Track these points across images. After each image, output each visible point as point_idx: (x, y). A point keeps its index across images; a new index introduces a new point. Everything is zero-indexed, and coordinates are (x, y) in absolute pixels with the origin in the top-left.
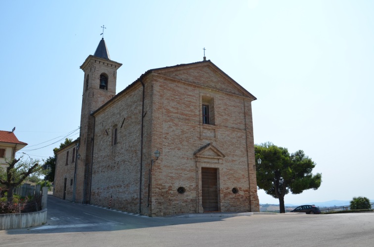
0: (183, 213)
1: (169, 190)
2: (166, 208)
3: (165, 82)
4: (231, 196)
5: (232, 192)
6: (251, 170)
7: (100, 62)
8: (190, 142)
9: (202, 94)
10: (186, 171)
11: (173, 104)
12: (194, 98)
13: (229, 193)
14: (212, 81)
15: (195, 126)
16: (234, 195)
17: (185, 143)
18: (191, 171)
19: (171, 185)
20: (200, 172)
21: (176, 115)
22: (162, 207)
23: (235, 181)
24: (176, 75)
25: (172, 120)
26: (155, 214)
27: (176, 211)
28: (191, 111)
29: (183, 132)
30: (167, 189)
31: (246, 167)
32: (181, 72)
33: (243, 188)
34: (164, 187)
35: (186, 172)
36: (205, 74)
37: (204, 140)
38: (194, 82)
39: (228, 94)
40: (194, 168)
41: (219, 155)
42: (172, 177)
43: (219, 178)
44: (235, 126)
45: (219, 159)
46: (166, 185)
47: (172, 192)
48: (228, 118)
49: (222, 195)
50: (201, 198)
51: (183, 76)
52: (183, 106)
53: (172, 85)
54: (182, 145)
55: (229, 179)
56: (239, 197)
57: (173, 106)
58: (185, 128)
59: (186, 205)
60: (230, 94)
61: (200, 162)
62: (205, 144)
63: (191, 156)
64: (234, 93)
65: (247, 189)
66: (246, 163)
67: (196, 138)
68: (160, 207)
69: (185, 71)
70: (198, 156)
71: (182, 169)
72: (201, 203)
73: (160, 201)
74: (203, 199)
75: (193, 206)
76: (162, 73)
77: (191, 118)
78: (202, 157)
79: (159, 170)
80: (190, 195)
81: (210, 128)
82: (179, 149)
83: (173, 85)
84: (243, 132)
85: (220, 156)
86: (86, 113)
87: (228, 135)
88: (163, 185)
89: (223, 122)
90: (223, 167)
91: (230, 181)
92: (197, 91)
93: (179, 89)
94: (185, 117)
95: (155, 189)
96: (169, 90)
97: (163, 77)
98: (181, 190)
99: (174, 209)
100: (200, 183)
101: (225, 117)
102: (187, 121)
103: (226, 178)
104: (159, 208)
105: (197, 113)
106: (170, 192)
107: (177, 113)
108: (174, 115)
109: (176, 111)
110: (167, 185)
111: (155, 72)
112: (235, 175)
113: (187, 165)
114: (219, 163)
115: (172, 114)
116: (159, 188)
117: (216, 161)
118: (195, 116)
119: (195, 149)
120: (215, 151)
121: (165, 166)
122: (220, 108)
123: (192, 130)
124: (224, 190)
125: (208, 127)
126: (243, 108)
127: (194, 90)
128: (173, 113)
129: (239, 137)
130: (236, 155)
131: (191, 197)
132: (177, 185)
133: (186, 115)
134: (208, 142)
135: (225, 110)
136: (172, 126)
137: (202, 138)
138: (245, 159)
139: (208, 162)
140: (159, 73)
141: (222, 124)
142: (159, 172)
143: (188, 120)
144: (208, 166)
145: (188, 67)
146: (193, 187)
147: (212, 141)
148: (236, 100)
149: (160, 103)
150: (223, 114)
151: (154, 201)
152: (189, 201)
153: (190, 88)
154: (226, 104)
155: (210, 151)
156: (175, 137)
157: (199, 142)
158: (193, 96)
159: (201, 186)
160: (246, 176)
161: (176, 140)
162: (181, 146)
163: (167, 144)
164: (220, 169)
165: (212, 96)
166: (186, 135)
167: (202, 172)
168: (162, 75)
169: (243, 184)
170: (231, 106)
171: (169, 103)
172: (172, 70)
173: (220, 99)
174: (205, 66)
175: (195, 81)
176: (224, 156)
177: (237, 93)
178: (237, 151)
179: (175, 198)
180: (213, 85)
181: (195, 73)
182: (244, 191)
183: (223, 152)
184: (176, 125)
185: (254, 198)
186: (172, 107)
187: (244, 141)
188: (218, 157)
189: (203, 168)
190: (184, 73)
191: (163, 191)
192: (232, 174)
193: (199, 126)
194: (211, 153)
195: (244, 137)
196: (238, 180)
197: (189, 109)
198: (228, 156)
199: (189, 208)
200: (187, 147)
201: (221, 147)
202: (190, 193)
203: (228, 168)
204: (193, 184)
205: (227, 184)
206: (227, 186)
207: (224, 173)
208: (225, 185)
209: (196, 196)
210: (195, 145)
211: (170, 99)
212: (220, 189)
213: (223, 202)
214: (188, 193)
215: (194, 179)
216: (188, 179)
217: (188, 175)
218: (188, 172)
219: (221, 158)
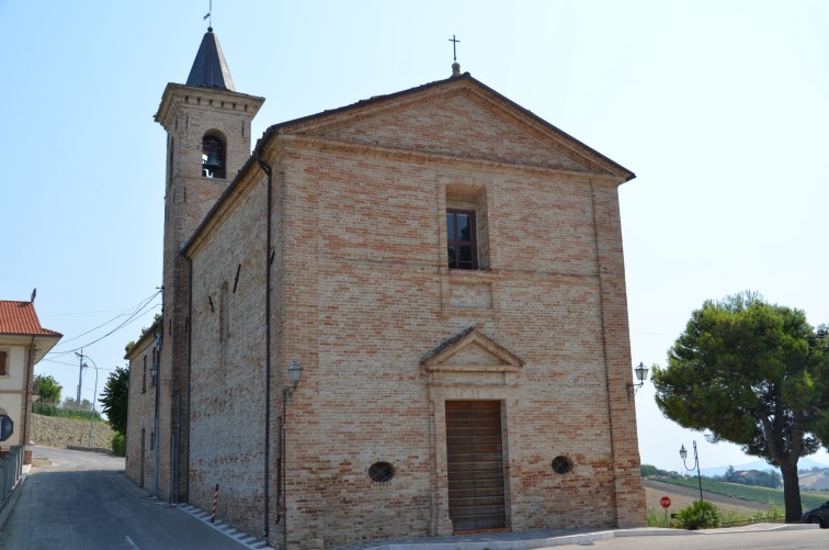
0: (387, 537)
1: (343, 472)
2: (335, 526)
3: (324, 155)
4: (547, 482)
5: (550, 470)
6: (619, 399)
7: (199, 99)
8: (407, 327)
9: (445, 181)
10: (396, 416)
11: (349, 220)
12: (421, 195)
13: (543, 474)
14: (479, 136)
15: (425, 280)
16: (558, 479)
17: (391, 332)
18: (410, 413)
19: (349, 457)
20: (441, 414)
21: (361, 251)
22: (320, 523)
23: (562, 436)
24: (358, 132)
25: (347, 268)
26: (298, 542)
27: (364, 533)
28: (411, 234)
29: (384, 299)
30: (337, 471)
31: (601, 390)
32: (377, 120)
33: (588, 458)
34: (327, 465)
35: (396, 418)
36: (456, 117)
37: (453, 319)
38: (419, 147)
39: (533, 172)
40: (423, 404)
41: (503, 362)
42: (351, 436)
43: (506, 430)
44: (561, 267)
45: (504, 372)
46: (332, 457)
47: (351, 478)
48: (538, 245)
49: (514, 482)
50: (444, 492)
51: (381, 133)
52: (384, 221)
53: (347, 162)
54: (383, 339)
55: (540, 430)
56: (574, 484)
57: (351, 226)
58: (391, 287)
59: (399, 514)
60: (546, 170)
61: (439, 385)
62: (459, 331)
63: (414, 370)
64: (556, 167)
65: (602, 457)
66: (601, 377)
67: (428, 315)
68: (313, 523)
69: (388, 117)
70: (435, 368)
71: (383, 410)
72: (446, 506)
73: (311, 505)
74: (450, 495)
75: (420, 517)
76: (312, 133)
77: (410, 255)
78: (445, 371)
79: (307, 418)
80: (411, 485)
81: (474, 280)
82: (371, 353)
83: (348, 164)
84: (588, 284)
85: (509, 364)
86: (171, 248)
87: (538, 298)
88: (322, 458)
89: (519, 258)
90: (518, 396)
91: (543, 438)
92: (429, 173)
93: (370, 174)
94: (391, 254)
95: (296, 473)
96: (338, 179)
97: (314, 144)
98: (382, 471)
99: (361, 527)
100: (442, 448)
101: (529, 242)
102: (396, 267)
103: (529, 429)
104: (311, 527)
105: (431, 238)
106: (345, 478)
107: (364, 245)
108: (353, 250)
109: (361, 241)
110: (336, 459)
111: (286, 133)
112: (561, 419)
113: (399, 398)
114: (504, 384)
115: (348, 250)
116: (310, 469)
117: (494, 379)
118: (424, 247)
119: (424, 349)
120: (491, 348)
121: (329, 404)
122: (507, 215)
123: (414, 290)
124: (525, 463)
125: (465, 279)
126: (589, 209)
127: (420, 170)
128: (351, 245)
129: (575, 301)
130: (564, 357)
131: (413, 491)
132: (367, 457)
133: (393, 248)
134: (465, 323)
135: (525, 220)
136: (348, 285)
137: (446, 313)
138: (596, 366)
139: (469, 385)
140: (303, 134)
141: (517, 265)
142: (309, 423)
143: (401, 262)
144: (468, 395)
145: (396, 104)
146: (421, 459)
147: (482, 320)
148: (563, 186)
149: (309, 222)
150: (519, 233)
151: (295, 506)
152: (407, 502)
153: (405, 166)
154: (528, 203)
155: (476, 349)
156: (359, 317)
157: (438, 327)
158: (416, 189)
159: (445, 458)
160: (601, 416)
161: (363, 326)
162: (379, 343)
163: (333, 338)
164: (509, 404)
165: (479, 184)
166: (395, 308)
167: (448, 415)
168: (309, 139)
169: (588, 444)
170: (545, 206)
171: (336, 217)
172: (344, 117)
173: (507, 190)
174: (456, 93)
175: (420, 143)
176: (521, 364)
177: (567, 163)
178: (567, 344)
179: (361, 494)
180: (483, 147)
181: (420, 117)
182: (594, 465)
183: (520, 350)
184: (362, 281)
185: (627, 483)
186: (348, 230)
187: (594, 312)
188: (502, 368)
189: (449, 404)
190: (385, 123)
191: (323, 475)
192: (550, 415)
193: (436, 278)
194: (479, 356)
195: (593, 299)
196: (572, 431)
197: (405, 231)
198: (534, 360)
199: (409, 522)
200: (399, 345)
201: (512, 334)
202: (410, 478)
203: (536, 398)
204: (419, 452)
205: (533, 445)
206: (533, 452)
207: (522, 414)
208: (528, 451)
209: (428, 488)
210: (423, 335)
211: (341, 206)
212: (510, 462)
213: (518, 500)
214: (404, 478)
215: (421, 438)
216: (402, 439)
217: (404, 427)
218: (402, 418)
219: (511, 368)
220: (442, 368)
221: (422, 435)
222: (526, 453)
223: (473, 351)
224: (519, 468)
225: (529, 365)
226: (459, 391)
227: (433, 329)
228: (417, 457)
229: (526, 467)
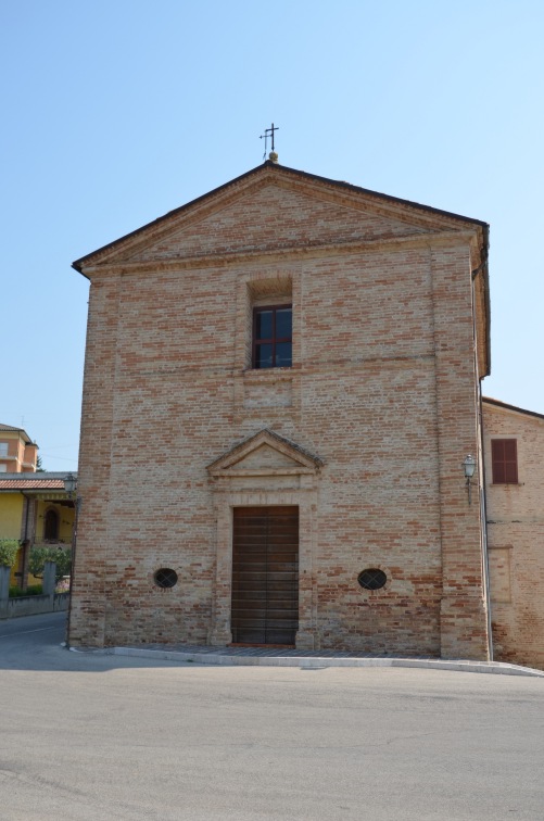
0: (166, 642)
1: (127, 576)
2: (117, 627)
3: (126, 278)
4: (348, 598)
5: (355, 584)
6: (454, 502)
8: (197, 434)
9: (247, 279)
10: (181, 523)
11: (146, 335)
12: (219, 298)
13: (345, 588)
14: (290, 223)
15: (218, 384)
16: (365, 595)
17: (182, 440)
18: (196, 520)
19: (133, 563)
20: (227, 519)
21: (156, 363)
22: (101, 623)
23: (374, 546)
24: (161, 249)
25: (141, 382)
26: (80, 639)
27: (144, 636)
28: (206, 340)
29: (175, 409)
30: (122, 576)
31: (431, 492)
32: (179, 234)
33: (407, 572)
34: (113, 570)
35: (182, 525)
36: (263, 210)
37: (246, 422)
38: (220, 251)
39: (350, 249)
40: (209, 511)
41: (297, 464)
42: (137, 543)
44: (383, 351)
45: (299, 475)
46: (118, 562)
47: (135, 583)
48: (354, 329)
49: (304, 595)
50: (226, 601)
51: (184, 244)
52: (180, 331)
53: (147, 281)
54: (173, 447)
55: (345, 539)
56: (386, 601)
57: (148, 341)
58: (183, 396)
59: (179, 620)
60: (365, 243)
61: (223, 491)
62: (253, 434)
63: (201, 477)
64: (389, 235)
65: (427, 572)
66: (432, 475)
67: (219, 420)
68: (94, 623)
69: (192, 228)
70: (218, 473)
71: (169, 518)
73: (94, 606)
74: (234, 605)
75: (200, 626)
76: (113, 261)
77: (205, 361)
78: (230, 477)
79: (96, 525)
80: (189, 593)
81: (272, 378)
82: (160, 462)
83: (148, 282)
84: (420, 367)
85: (304, 466)
87: (350, 390)
88: (109, 563)
89: (329, 347)
90: (315, 502)
91: (348, 548)
92: (230, 274)
93: (169, 287)
94: (185, 363)
95: (83, 575)
96: (138, 299)
97: (114, 271)
98: (166, 578)
99: (139, 630)
100: (226, 555)
101: (343, 328)
102: (188, 375)
103: (331, 537)
104: (92, 626)
105: (227, 340)
106: (129, 582)
107: (159, 358)
108: (149, 364)
109: (156, 354)
110: (122, 564)
111: (88, 266)
112: (373, 525)
113: (185, 505)
114: (299, 488)
115: (143, 365)
116: (96, 572)
117: (289, 483)
118: (220, 351)
119: (212, 454)
121: (117, 512)
122: (316, 303)
123: (206, 396)
124: (322, 575)
125: (262, 378)
126: (425, 277)
127: (219, 273)
128: (146, 359)
129: (400, 388)
130: (381, 455)
131: (194, 598)
132: (151, 563)
133: (187, 357)
134: (260, 424)
135: (339, 304)
136: (142, 398)
137: (238, 416)
138: (426, 463)
139: (256, 490)
140: (106, 263)
141: (326, 356)
142: (98, 529)
143: (195, 369)
144: (254, 500)
146: (205, 566)
147: (280, 420)
148: (392, 258)
149: (108, 343)
150: (331, 320)
151: (79, 606)
152: (188, 609)
153: (203, 273)
154: (344, 285)
156: (151, 428)
157: (231, 431)
158: (214, 294)
159: (230, 566)
160: (428, 520)
161: (153, 436)
162: (167, 451)
163: (125, 450)
164: (302, 510)
165: (283, 275)
166: (186, 416)
167: (236, 522)
168: (108, 267)
169: (408, 556)
170: (365, 285)
171: (135, 335)
172: (141, 238)
173: (318, 275)
174: (262, 184)
175: (222, 245)
177: (398, 227)
178: (386, 440)
179: (143, 599)
180: (292, 234)
181: (224, 219)
182: (415, 581)
183: (322, 450)
184: (155, 392)
185: (459, 605)
186: (146, 345)
187: (427, 398)
188: (296, 471)
189: (237, 511)
190: (187, 234)
191: (110, 579)
192: (358, 522)
193: (230, 381)
194: (272, 459)
195: (426, 383)
196: (389, 540)
197: (200, 337)
198: (341, 460)
199: (188, 630)
200: (188, 452)
201: (316, 433)
202: (192, 585)
203: (341, 502)
204: (203, 560)
205: (334, 555)
206: (333, 563)
207: (322, 521)
208: (326, 562)
209: (210, 596)
210: (214, 441)
211: (140, 323)
212: (301, 573)
213: (308, 615)
214: (185, 585)
215: (205, 545)
216: (186, 547)
217: (188, 534)
218: (187, 526)
219: (305, 470)
220: (226, 473)
221: (207, 542)
222: (325, 563)
223: (267, 454)
224: (313, 580)
225: (333, 466)
226: (245, 496)
227: (225, 434)
228: (200, 565)
229: (323, 579)
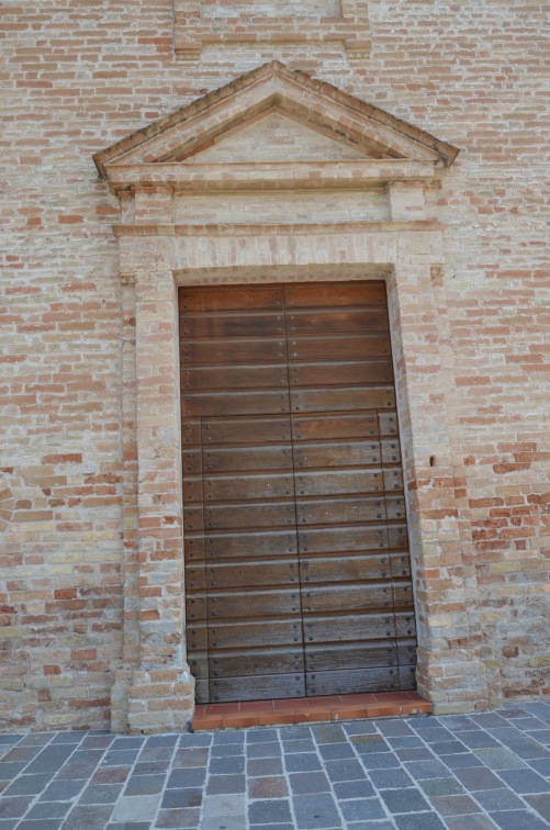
8: (60, 83)
17: (14, 99)
18: (58, 319)
37: (210, 55)
40: (106, 291)
41: (378, 152)
43: (402, 363)
45: (383, 186)
50: (169, 573)
61: (152, 229)
67: (133, 49)
70: (133, 176)
72: (171, 616)
74: (192, 582)
75: (82, 661)
80: (51, 547)
85: (394, 155)
91: (543, 388)
100: (164, 423)
103: (490, 358)
113: (24, 278)
114: (389, 220)
117: (354, 208)
119: (108, 132)
120: (334, 114)
124: (480, 470)
131: (58, 570)
137: (185, 37)
144: (254, 257)
146: (93, 464)
155: (286, 127)
157: (166, 75)
164: (406, 279)
166: (27, 37)
167: (187, 328)
176: (445, 155)
188: (374, 170)
198: (493, 155)
199: (40, 679)
200: (36, 129)
201: (413, 87)
202: (50, 525)
203: (507, 263)
204: (85, 442)
205: (508, 409)
206: (508, 433)
207: (460, 314)
208: (487, 430)
209: (114, 559)
210: (115, 101)
212: (421, 465)
213: (455, 596)
214: (25, 527)
215: (93, 397)
216: (27, 403)
217: (34, 364)
218: (29, 338)
219: (406, 169)
220: (161, 174)
221: (99, 386)
222: (484, 435)
223: (279, 133)
224: (458, 486)
225: (470, 168)
226: (224, 245)
227: (146, 82)
228: (77, 458)
229: (485, 483)
